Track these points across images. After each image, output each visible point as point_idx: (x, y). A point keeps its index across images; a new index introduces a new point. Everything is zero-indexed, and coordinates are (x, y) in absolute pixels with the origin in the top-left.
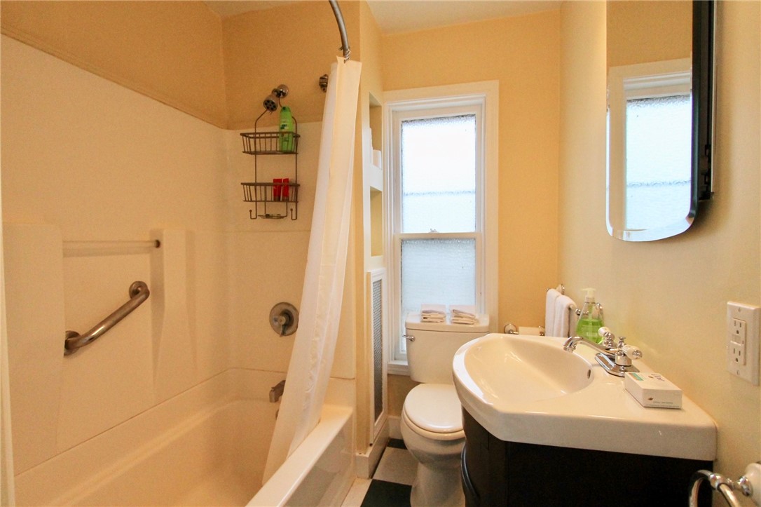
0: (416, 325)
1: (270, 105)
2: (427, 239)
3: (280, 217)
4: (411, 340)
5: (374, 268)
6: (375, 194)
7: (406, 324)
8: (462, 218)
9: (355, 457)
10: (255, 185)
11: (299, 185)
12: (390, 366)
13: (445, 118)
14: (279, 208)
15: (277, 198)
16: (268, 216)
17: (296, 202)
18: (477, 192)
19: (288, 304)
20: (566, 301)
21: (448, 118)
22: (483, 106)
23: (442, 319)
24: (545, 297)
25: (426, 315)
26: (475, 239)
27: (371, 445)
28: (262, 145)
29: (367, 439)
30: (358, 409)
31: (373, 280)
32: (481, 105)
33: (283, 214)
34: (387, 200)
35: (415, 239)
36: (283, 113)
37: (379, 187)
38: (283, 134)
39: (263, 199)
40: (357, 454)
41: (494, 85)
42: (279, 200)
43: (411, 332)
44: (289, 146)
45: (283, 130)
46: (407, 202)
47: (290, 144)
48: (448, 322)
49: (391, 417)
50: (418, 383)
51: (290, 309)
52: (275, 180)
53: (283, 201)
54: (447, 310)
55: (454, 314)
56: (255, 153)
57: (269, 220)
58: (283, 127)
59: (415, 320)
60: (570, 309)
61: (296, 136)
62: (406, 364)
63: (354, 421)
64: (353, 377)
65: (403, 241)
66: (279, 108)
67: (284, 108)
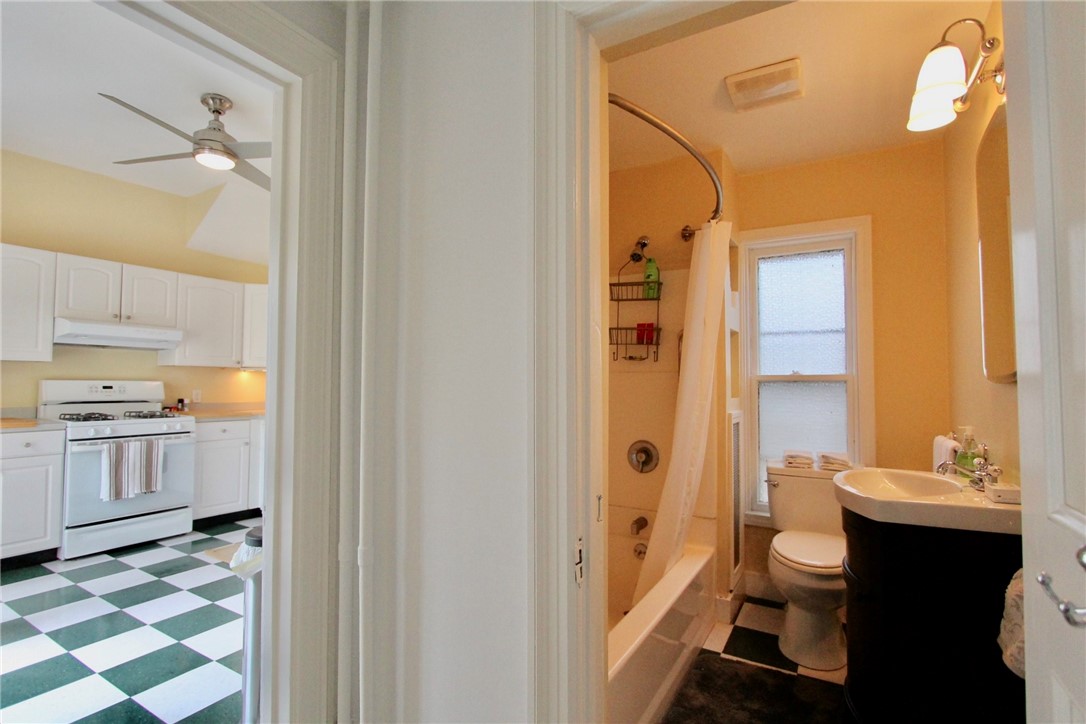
0: (781, 470)
1: (636, 258)
2: (789, 382)
3: (642, 359)
4: (773, 485)
5: (734, 410)
6: (733, 334)
7: (768, 469)
8: (829, 359)
9: (716, 599)
10: (618, 329)
11: (660, 329)
12: (746, 515)
13: (808, 254)
14: (641, 350)
15: (640, 341)
16: (631, 358)
17: (658, 344)
18: (846, 331)
19: (647, 442)
20: (953, 444)
21: (812, 253)
22: (854, 241)
23: (810, 466)
24: (932, 445)
25: (791, 461)
26: (845, 382)
27: (731, 591)
28: (624, 292)
29: (728, 584)
30: (719, 552)
31: (734, 421)
32: (851, 239)
33: (644, 356)
34: (743, 339)
35: (774, 382)
36: (650, 264)
37: (737, 329)
38: (648, 283)
39: (624, 342)
40: (718, 597)
41: (866, 221)
42: (643, 343)
43: (772, 477)
44: (653, 294)
45: (649, 280)
46: (765, 342)
47: (653, 291)
48: (816, 467)
49: (747, 572)
50: (779, 532)
51: (649, 446)
52: (639, 325)
53: (647, 343)
54: (815, 457)
55: (824, 460)
56: (618, 300)
57: (632, 361)
58: (649, 277)
59: (778, 465)
60: (956, 452)
61: (660, 284)
62: (768, 515)
63: (715, 563)
64: (714, 516)
65: (760, 383)
66: (644, 260)
67: (650, 260)
